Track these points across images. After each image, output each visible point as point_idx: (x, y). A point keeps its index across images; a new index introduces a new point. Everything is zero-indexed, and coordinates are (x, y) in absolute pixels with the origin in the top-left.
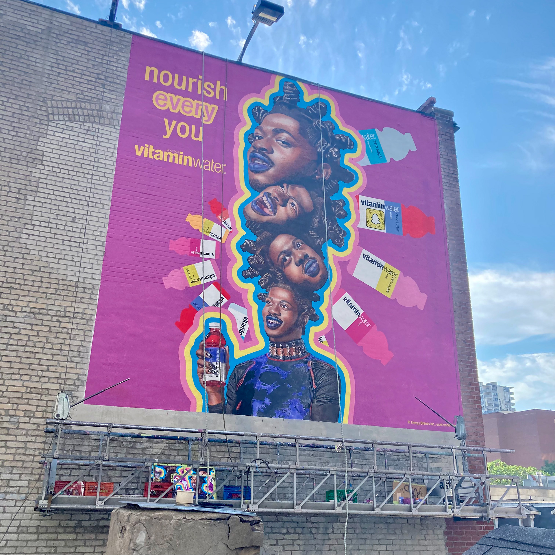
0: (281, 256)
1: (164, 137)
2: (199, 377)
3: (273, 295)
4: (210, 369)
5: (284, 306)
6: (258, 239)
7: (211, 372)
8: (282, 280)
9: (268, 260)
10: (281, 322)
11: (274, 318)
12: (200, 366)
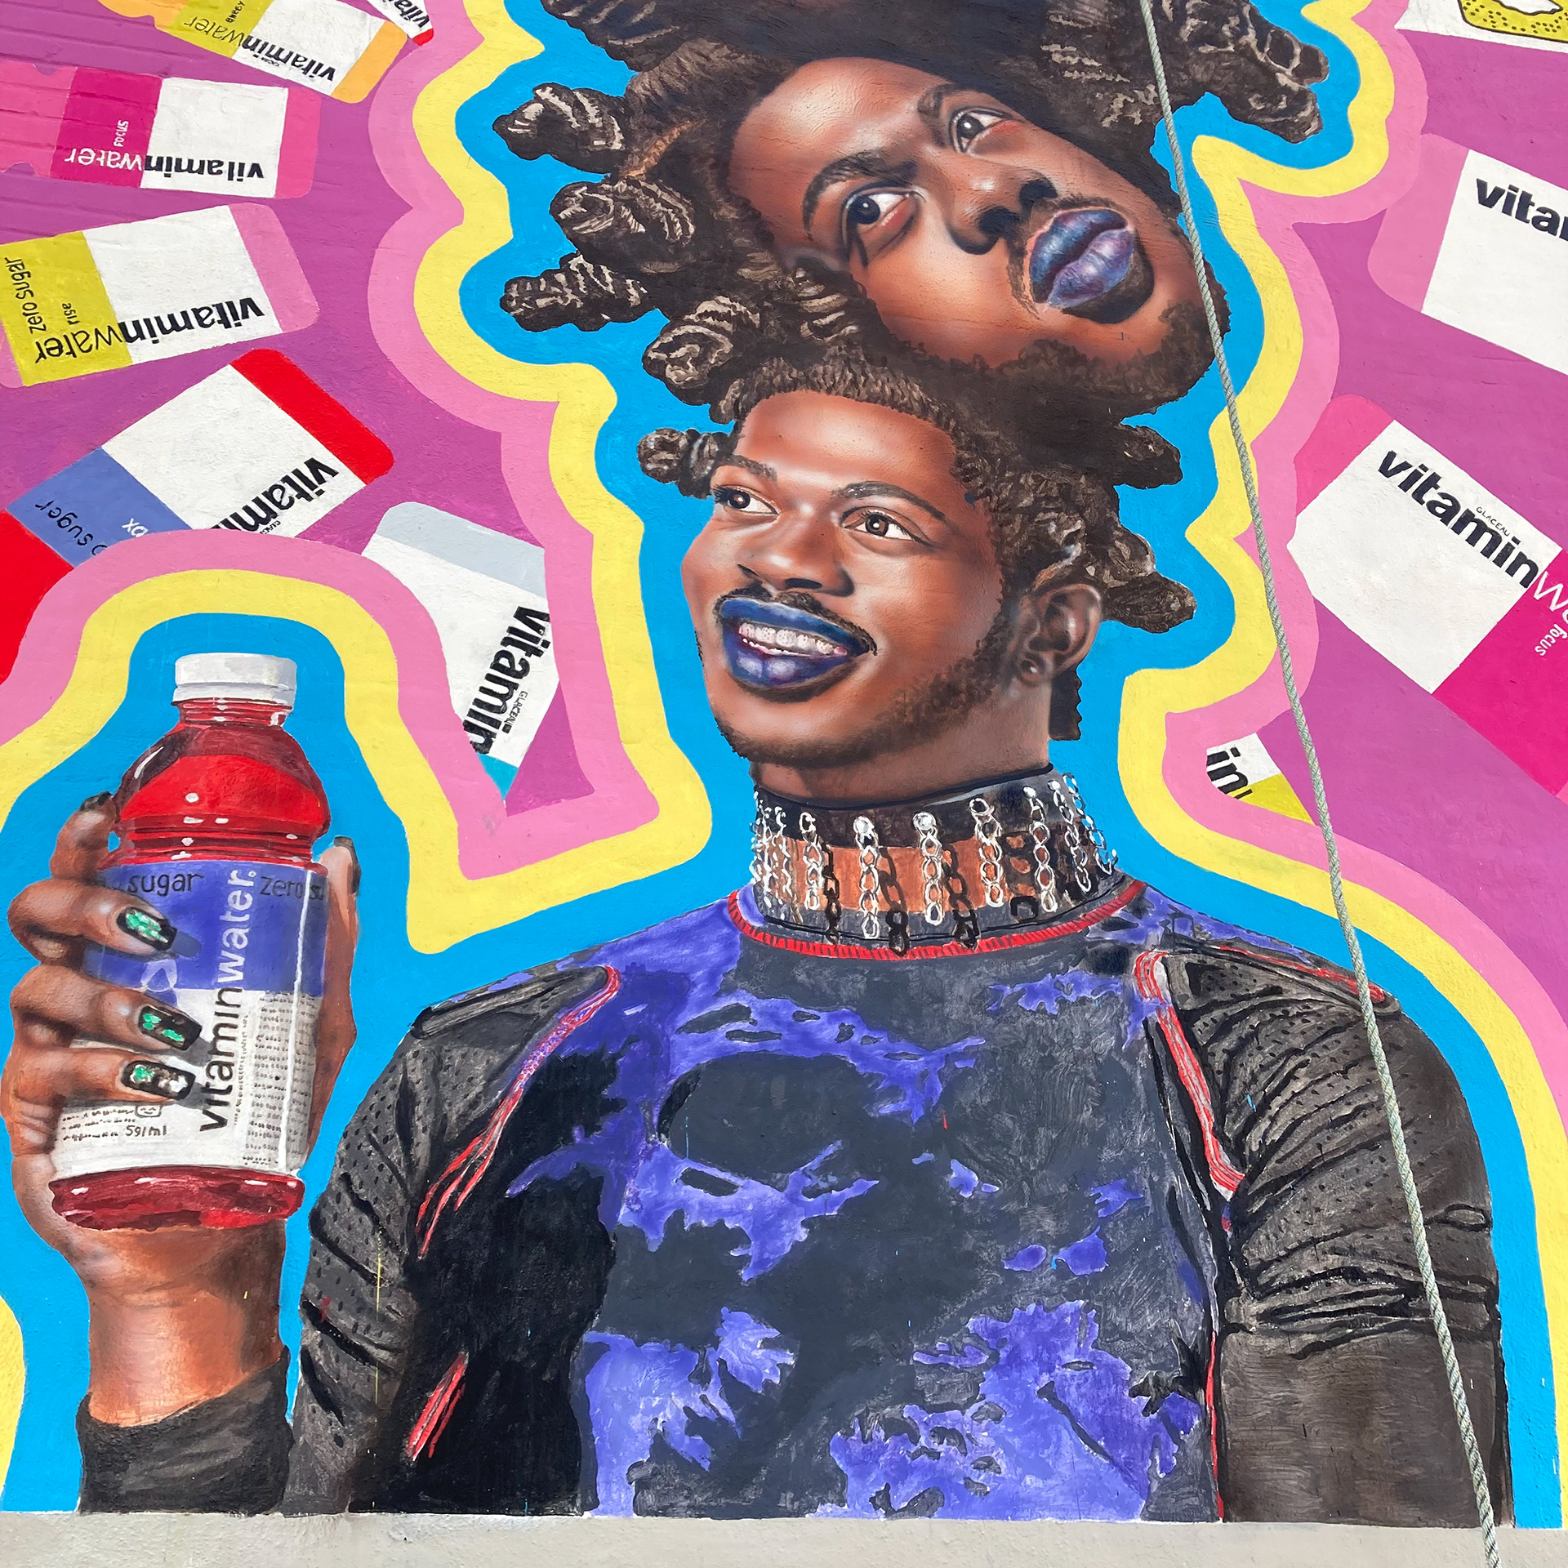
0: (835, 190)
3: (771, 440)
4: (137, 1054)
5: (877, 522)
7: (152, 1087)
8: (849, 341)
9: (729, 213)
10: (857, 643)
11: (795, 613)
12: (41, 1033)
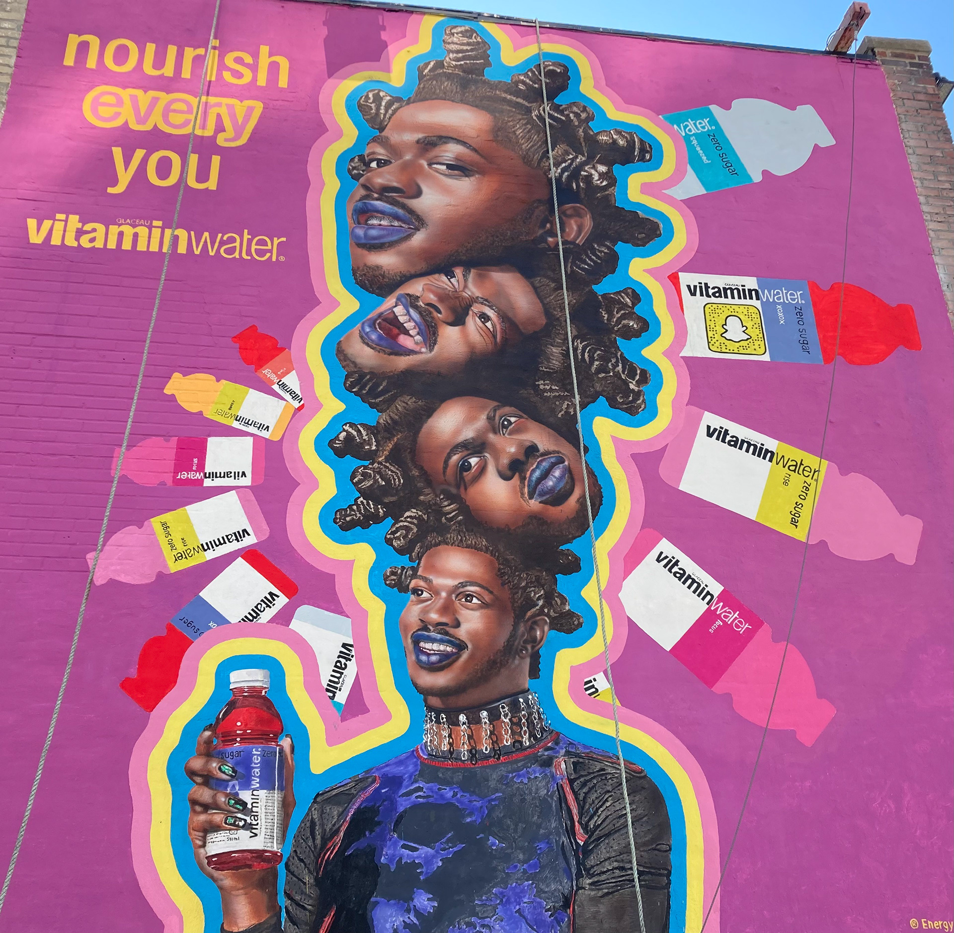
0: (455, 458)
1: (110, 190)
2: (195, 844)
3: (432, 568)
4: (229, 813)
5: (469, 597)
6: (383, 418)
7: (234, 824)
8: (459, 522)
9: (415, 473)
10: (461, 646)
11: (439, 636)
12: (198, 808)
